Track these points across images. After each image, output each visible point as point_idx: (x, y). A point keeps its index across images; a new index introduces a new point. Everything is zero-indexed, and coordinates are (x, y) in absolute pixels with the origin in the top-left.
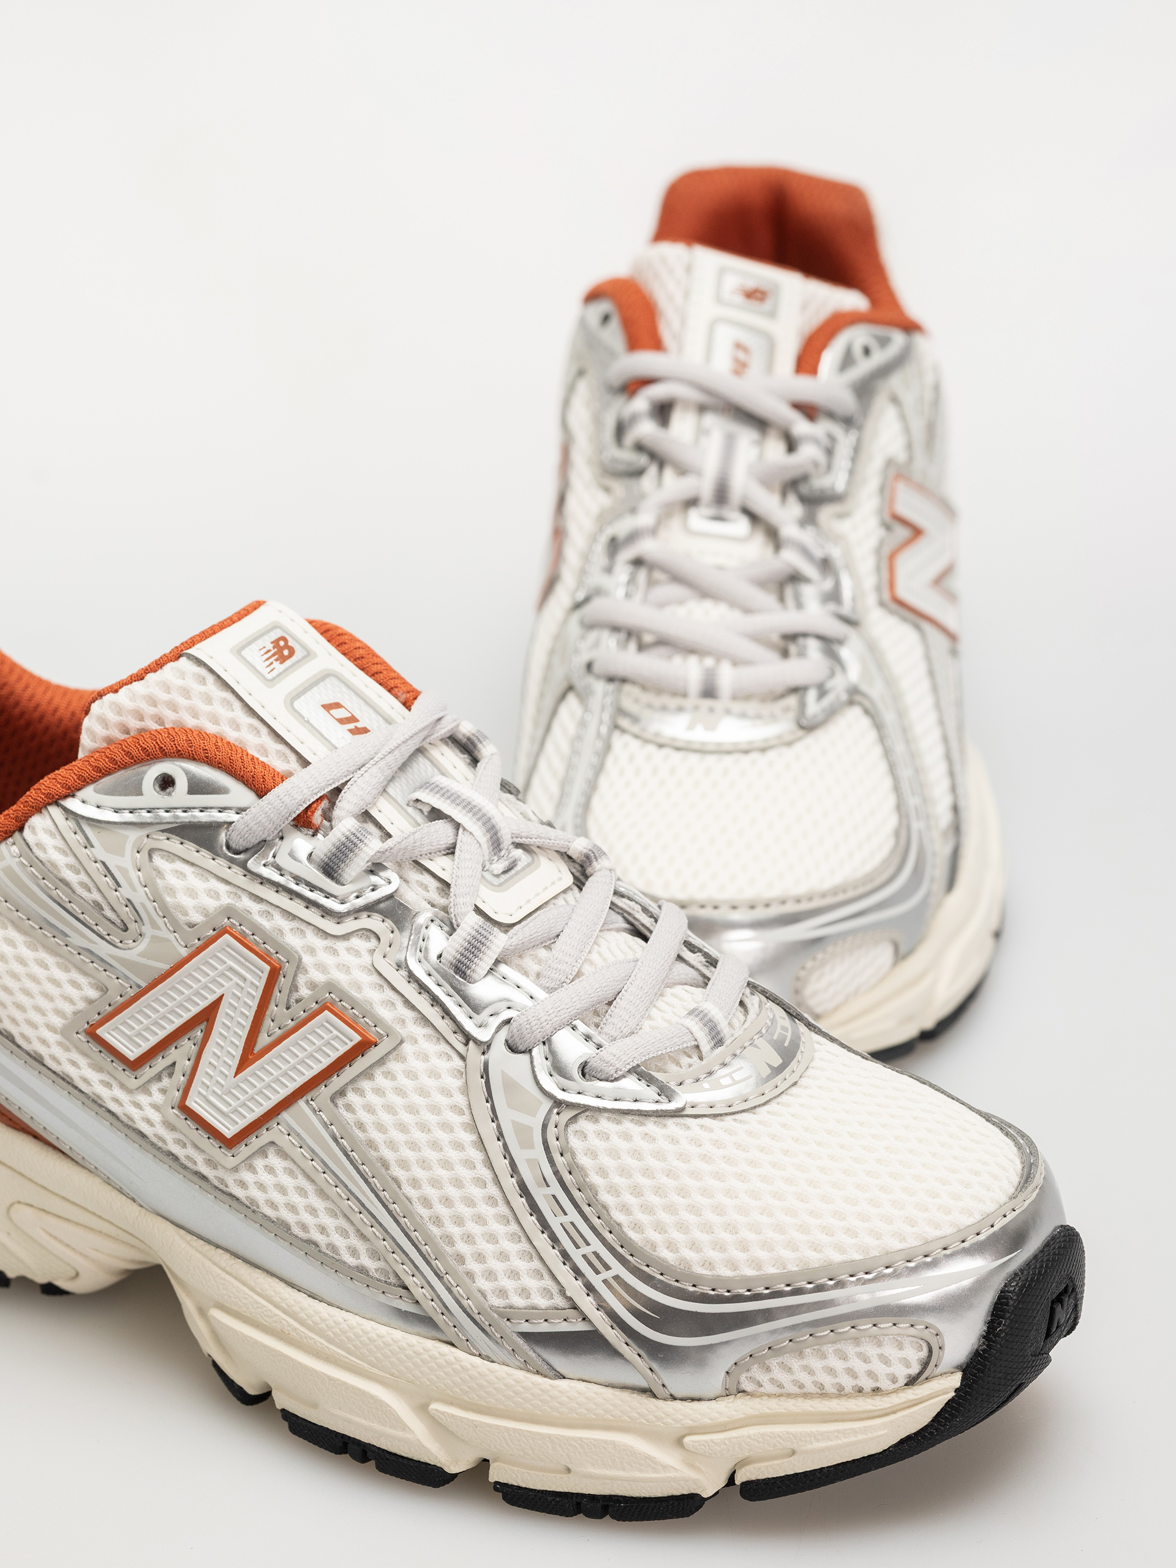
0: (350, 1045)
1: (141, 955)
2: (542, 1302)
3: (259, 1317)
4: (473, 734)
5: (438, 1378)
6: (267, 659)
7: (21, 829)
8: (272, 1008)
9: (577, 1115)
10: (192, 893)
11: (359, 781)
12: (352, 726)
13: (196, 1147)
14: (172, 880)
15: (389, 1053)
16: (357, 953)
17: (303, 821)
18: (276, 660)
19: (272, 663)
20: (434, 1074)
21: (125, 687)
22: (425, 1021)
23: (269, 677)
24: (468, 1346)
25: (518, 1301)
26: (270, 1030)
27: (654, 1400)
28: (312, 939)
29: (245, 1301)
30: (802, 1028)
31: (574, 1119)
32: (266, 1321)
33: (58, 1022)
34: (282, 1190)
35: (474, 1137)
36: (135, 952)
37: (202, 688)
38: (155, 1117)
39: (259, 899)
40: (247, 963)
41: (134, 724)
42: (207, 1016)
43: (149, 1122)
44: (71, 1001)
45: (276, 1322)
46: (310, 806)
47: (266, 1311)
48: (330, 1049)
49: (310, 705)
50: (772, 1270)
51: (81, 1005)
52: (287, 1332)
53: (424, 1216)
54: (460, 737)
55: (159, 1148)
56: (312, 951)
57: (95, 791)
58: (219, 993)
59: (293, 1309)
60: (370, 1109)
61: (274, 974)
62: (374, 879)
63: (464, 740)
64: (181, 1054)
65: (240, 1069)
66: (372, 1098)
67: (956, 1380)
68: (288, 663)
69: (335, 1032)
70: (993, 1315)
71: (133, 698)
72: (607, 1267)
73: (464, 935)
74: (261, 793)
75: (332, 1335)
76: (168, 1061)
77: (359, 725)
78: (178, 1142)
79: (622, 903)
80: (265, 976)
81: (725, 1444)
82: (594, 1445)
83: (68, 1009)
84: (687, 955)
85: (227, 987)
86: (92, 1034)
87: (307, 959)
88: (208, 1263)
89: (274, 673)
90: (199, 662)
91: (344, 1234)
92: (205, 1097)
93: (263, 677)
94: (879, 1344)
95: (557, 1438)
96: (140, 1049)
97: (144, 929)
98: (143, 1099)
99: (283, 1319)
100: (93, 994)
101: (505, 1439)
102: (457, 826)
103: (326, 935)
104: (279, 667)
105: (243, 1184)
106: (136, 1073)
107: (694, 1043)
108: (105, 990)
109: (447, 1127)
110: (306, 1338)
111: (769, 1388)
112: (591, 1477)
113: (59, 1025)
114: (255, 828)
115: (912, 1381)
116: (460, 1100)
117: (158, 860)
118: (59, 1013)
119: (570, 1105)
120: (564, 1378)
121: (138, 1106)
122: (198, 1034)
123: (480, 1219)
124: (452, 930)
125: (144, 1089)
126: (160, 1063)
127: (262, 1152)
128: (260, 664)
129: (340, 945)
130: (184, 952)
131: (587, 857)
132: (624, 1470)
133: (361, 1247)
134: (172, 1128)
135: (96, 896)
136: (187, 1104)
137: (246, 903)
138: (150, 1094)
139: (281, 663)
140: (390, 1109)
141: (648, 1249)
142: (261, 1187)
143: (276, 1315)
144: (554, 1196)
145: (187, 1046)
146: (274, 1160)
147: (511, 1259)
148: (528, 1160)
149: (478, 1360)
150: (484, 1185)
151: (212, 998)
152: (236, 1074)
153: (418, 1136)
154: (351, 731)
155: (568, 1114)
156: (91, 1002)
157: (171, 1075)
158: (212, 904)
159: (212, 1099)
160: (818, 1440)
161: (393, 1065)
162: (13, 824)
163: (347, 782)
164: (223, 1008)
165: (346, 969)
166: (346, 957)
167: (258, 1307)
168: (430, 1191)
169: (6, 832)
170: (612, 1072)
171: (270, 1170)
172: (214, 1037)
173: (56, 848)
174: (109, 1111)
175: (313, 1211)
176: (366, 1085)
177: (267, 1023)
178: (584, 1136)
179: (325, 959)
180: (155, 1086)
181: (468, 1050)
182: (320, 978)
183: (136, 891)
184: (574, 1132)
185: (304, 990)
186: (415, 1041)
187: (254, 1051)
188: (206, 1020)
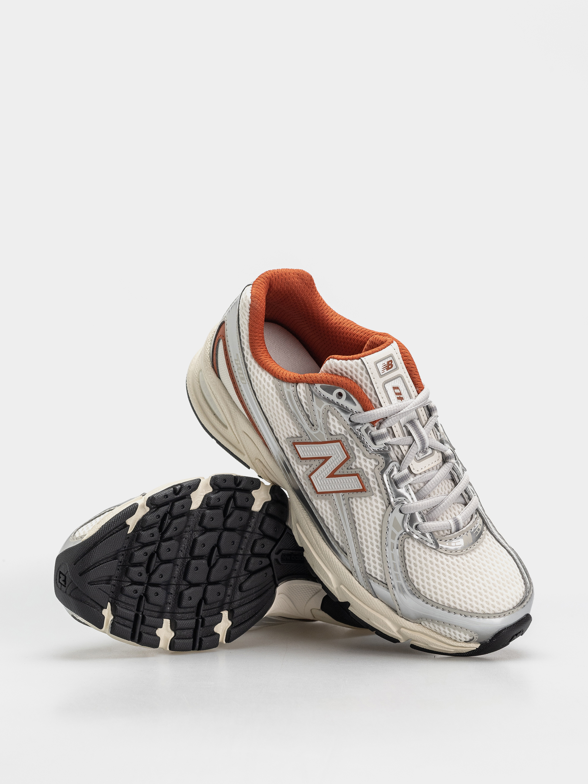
0: (359, 488)
1: (315, 434)
3: (308, 535)
4: (433, 408)
5: (345, 580)
6: (383, 368)
7: (297, 384)
8: (343, 467)
10: (334, 426)
11: (393, 417)
12: (399, 396)
13: (309, 487)
14: (331, 420)
15: (368, 495)
16: (371, 464)
17: (373, 423)
18: (386, 369)
19: (384, 370)
20: (377, 507)
21: (341, 360)
22: (381, 492)
23: (382, 374)
24: (357, 578)
25: (373, 575)
26: (340, 472)
27: (397, 615)
28: (361, 455)
30: (485, 528)
31: (408, 538)
34: (326, 512)
35: (380, 529)
37: (362, 371)
38: (301, 473)
39: (352, 436)
40: (341, 452)
44: (292, 433)
45: (311, 539)
46: (376, 421)
47: (310, 535)
48: (354, 486)
49: (389, 387)
51: (294, 436)
53: (359, 540)
54: (430, 406)
55: (300, 482)
56: (360, 458)
57: (321, 387)
58: (331, 455)
60: (357, 506)
61: (347, 459)
62: (385, 446)
63: (430, 408)
64: (315, 463)
66: (359, 504)
67: (478, 646)
68: (389, 370)
69: (356, 483)
70: (494, 636)
73: (402, 473)
74: (365, 410)
76: (311, 463)
77: (401, 396)
78: (305, 483)
79: (453, 472)
80: (345, 458)
81: (410, 634)
82: (378, 618)
83: (290, 434)
84: (464, 494)
85: (334, 455)
86: (294, 445)
87: (357, 460)
89: (384, 373)
90: (364, 363)
91: (337, 532)
92: (316, 478)
93: (380, 374)
94: (460, 632)
95: (368, 611)
96: (305, 456)
97: (318, 429)
98: (300, 467)
100: (298, 435)
101: (355, 602)
102: (414, 440)
103: (365, 455)
104: (386, 371)
106: (301, 460)
107: (450, 529)
108: (302, 436)
109: (374, 523)
111: (428, 626)
112: (374, 624)
113: (287, 437)
115: (465, 642)
116: (381, 518)
117: (329, 414)
118: (287, 434)
119: (409, 534)
120: (377, 598)
121: (298, 468)
122: (321, 462)
124: (399, 471)
125: (302, 465)
126: (309, 462)
128: (381, 369)
129: (368, 460)
130: (326, 440)
131: (448, 457)
132: (383, 627)
136: (311, 477)
137: (348, 436)
139: (387, 370)
140: (362, 510)
141: (412, 581)
142: (321, 507)
143: (312, 537)
144: (393, 555)
145: (317, 463)
146: (327, 504)
149: (357, 583)
150: (378, 542)
151: (329, 455)
152: (327, 477)
153: (366, 521)
154: (398, 398)
155: (407, 536)
156: (297, 437)
157: (310, 467)
158: (339, 432)
159: (318, 480)
160: (435, 645)
161: (368, 499)
163: (390, 416)
164: (331, 459)
165: (367, 467)
166: (368, 464)
171: (325, 505)
172: (325, 465)
173: (304, 396)
174: (291, 465)
176: (358, 500)
177: (340, 469)
178: (408, 544)
179: (362, 461)
180: (305, 466)
181: (389, 506)
182: (358, 466)
183: (320, 419)
184: (407, 541)
185: (353, 467)
186: (376, 496)
187: (335, 474)
188: (325, 459)
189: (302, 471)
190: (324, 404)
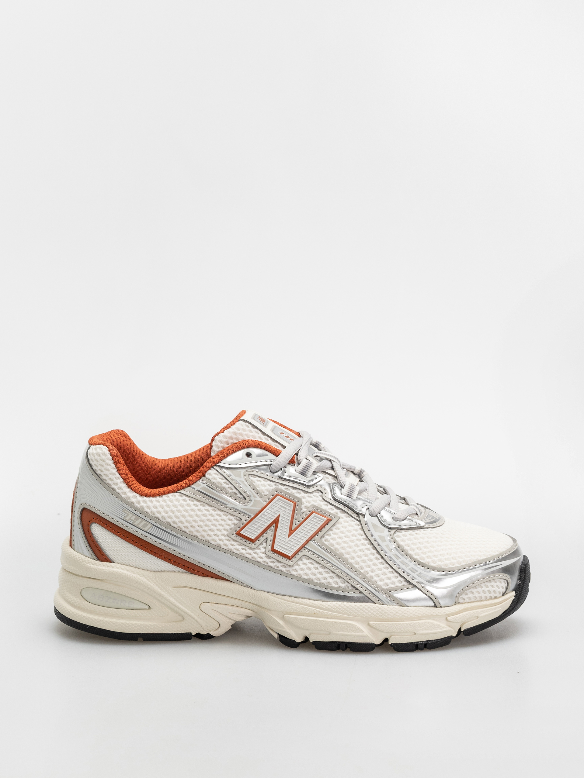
0: (324, 521)
1: (252, 506)
2: (399, 585)
3: (305, 611)
5: (371, 613)
7: (204, 476)
8: (296, 516)
9: (395, 531)
10: (264, 486)
11: (303, 449)
13: (279, 561)
14: (257, 483)
15: (336, 522)
16: (317, 497)
17: (292, 462)
19: (262, 422)
20: (351, 526)
22: (345, 512)
23: (264, 425)
25: (392, 586)
26: (296, 523)
28: (303, 494)
29: (299, 608)
31: (395, 533)
32: (308, 612)
33: (226, 533)
34: (309, 569)
35: (368, 541)
36: (249, 506)
37: (249, 428)
38: (263, 555)
39: (284, 485)
40: (286, 504)
41: (231, 442)
42: (276, 522)
43: (260, 557)
44: (229, 525)
45: (312, 611)
46: (291, 458)
47: (308, 609)
48: (317, 524)
50: (464, 564)
51: (233, 526)
52: (316, 613)
54: (313, 443)
55: (265, 565)
56: (304, 498)
57: (227, 460)
58: (278, 514)
59: (318, 605)
60: (333, 539)
61: (295, 505)
62: (316, 476)
63: (315, 444)
64: (269, 534)
65: (289, 535)
66: (333, 536)
67: (514, 593)
69: (318, 519)
71: (230, 433)
72: (417, 571)
73: (348, 487)
74: (277, 456)
75: (333, 609)
76: (264, 538)
77: (290, 438)
78: (272, 561)
80: (292, 507)
81: (460, 617)
82: (422, 624)
83: (228, 528)
85: (281, 512)
86: (239, 534)
87: (303, 500)
88: (283, 601)
90: (245, 421)
91: (332, 578)
92: (280, 546)
94: (496, 582)
95: (411, 624)
96: (255, 535)
97: (251, 498)
98: (257, 551)
99: (314, 609)
100: (236, 522)
101: (395, 627)
103: (307, 492)
105: (296, 570)
106: (254, 543)
108: (240, 520)
110: (324, 613)
111: (467, 600)
112: (422, 634)
113: (226, 534)
114: (280, 464)
115: (503, 594)
116: (361, 532)
117: (251, 477)
118: (225, 529)
119: (394, 528)
121: (256, 553)
122: (273, 528)
123: (375, 565)
124: (342, 487)
125: (257, 548)
126: (261, 539)
127: (300, 559)
129: (311, 495)
130: (265, 504)
133: (338, 580)
134: (269, 557)
135: (235, 491)
136: (274, 549)
137: (280, 487)
138: (260, 549)
139: (264, 422)
141: (427, 564)
142: (302, 570)
143: (311, 609)
144: (396, 554)
145: (270, 533)
146: (305, 561)
147: (387, 574)
148: (385, 545)
150: (374, 555)
151: (276, 516)
152: (288, 537)
155: (393, 531)
156: (235, 524)
157: (266, 542)
158: (270, 488)
159: (282, 546)
160: (484, 613)
161: (338, 525)
162: (201, 475)
163: (300, 449)
164: (281, 518)
165: (316, 501)
166: (314, 498)
167: (304, 609)
168: (358, 560)
169: (199, 478)
170: (402, 518)
171: (305, 564)
172: (279, 527)
173: (219, 478)
174: (247, 558)
175: (321, 573)
176: (330, 532)
177: (295, 521)
178: (399, 536)
179: (308, 499)
180: (261, 547)
181: (359, 518)
182: (308, 505)
183: (247, 487)
184: (396, 536)
185: (304, 510)
186: (343, 518)
187: (293, 529)
188: (276, 523)
189: (262, 553)
190: (241, 472)
